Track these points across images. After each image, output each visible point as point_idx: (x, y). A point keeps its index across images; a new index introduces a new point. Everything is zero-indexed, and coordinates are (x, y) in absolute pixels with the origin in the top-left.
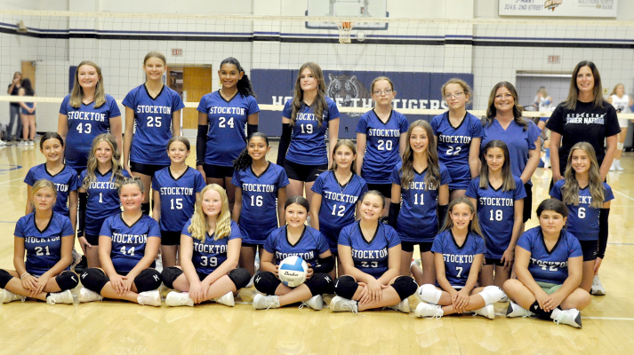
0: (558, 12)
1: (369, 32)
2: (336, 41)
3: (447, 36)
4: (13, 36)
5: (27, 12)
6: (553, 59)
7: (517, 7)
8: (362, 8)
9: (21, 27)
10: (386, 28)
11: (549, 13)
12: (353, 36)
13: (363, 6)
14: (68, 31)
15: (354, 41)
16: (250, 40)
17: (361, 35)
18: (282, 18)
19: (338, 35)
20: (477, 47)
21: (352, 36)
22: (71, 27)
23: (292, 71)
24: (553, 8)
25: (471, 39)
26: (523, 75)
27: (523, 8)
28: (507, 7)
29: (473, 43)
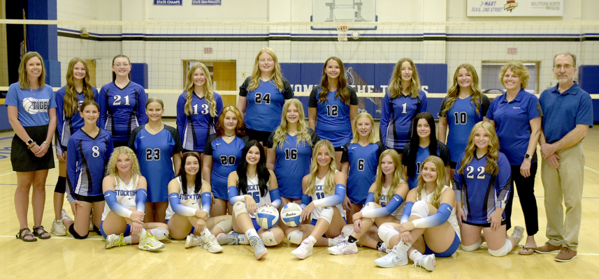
0: (515, 13)
1: (362, 32)
2: (336, 40)
3: (425, 34)
4: (78, 40)
5: (93, 23)
6: (512, 51)
7: (482, 9)
8: (356, 13)
9: (84, 33)
10: (375, 28)
11: (508, 14)
12: (350, 35)
13: (357, 11)
14: (121, 35)
15: (350, 40)
16: (267, 39)
17: (355, 34)
18: (292, 23)
19: (337, 35)
20: (450, 43)
21: (348, 35)
22: (124, 32)
23: (301, 64)
24: (511, 10)
25: (445, 36)
26: (487, 64)
27: (486, 10)
28: (474, 10)
29: (447, 39)
